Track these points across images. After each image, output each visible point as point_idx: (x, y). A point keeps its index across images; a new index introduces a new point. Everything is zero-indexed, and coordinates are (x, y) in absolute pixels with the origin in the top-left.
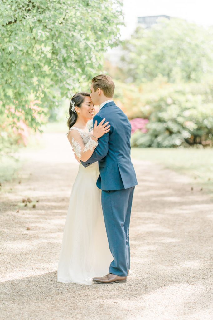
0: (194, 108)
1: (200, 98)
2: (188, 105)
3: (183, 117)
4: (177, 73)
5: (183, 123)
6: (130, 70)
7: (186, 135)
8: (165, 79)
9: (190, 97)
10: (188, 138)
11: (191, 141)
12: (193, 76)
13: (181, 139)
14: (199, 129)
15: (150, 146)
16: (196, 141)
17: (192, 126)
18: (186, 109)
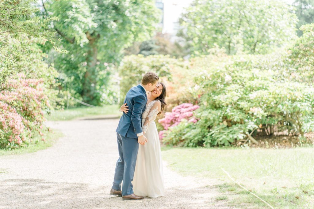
15: (200, 143)
17: (259, 112)
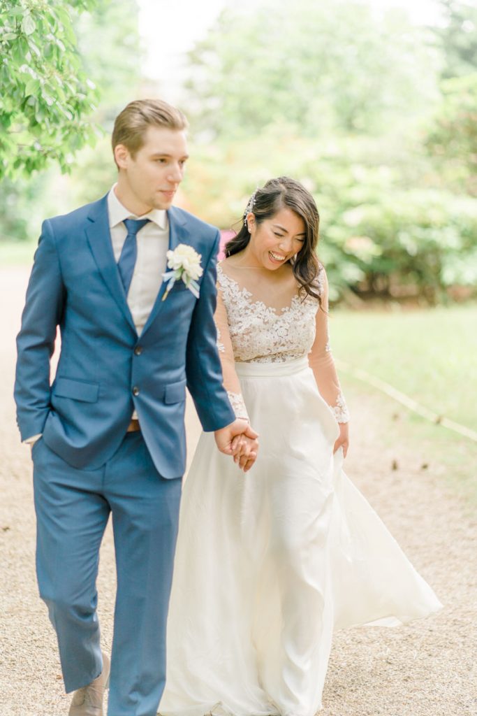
0: (372, 202)
1: (385, 175)
2: (356, 194)
3: (344, 226)
4: (323, 111)
5: (343, 243)
6: (206, 113)
7: (353, 274)
8: (293, 127)
9: (359, 172)
10: (358, 282)
11: (364, 288)
12: (359, 121)
13: (340, 286)
14: (386, 256)
16: (375, 289)
17: (367, 249)
18: (350, 205)
